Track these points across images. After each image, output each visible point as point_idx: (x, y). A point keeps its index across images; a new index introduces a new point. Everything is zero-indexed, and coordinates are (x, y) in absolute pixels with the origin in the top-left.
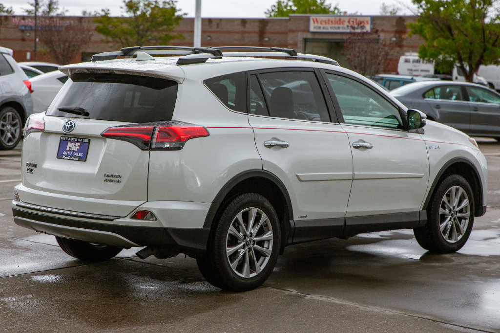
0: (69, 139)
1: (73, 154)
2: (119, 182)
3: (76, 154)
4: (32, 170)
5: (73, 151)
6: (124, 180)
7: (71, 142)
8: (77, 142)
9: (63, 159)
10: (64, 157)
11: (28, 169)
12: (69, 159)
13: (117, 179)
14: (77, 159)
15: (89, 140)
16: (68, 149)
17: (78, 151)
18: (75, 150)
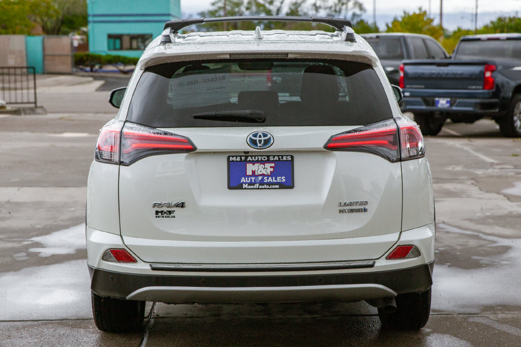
0: (249, 158)
1: (263, 179)
2: (365, 210)
3: (270, 180)
4: (170, 212)
5: (263, 175)
6: (372, 208)
7: (253, 163)
8: (268, 161)
9: (245, 188)
10: (244, 186)
11: (157, 212)
12: (259, 188)
13: (362, 207)
14: (278, 186)
15: (292, 157)
16: (249, 173)
17: (272, 174)
18: (265, 173)
